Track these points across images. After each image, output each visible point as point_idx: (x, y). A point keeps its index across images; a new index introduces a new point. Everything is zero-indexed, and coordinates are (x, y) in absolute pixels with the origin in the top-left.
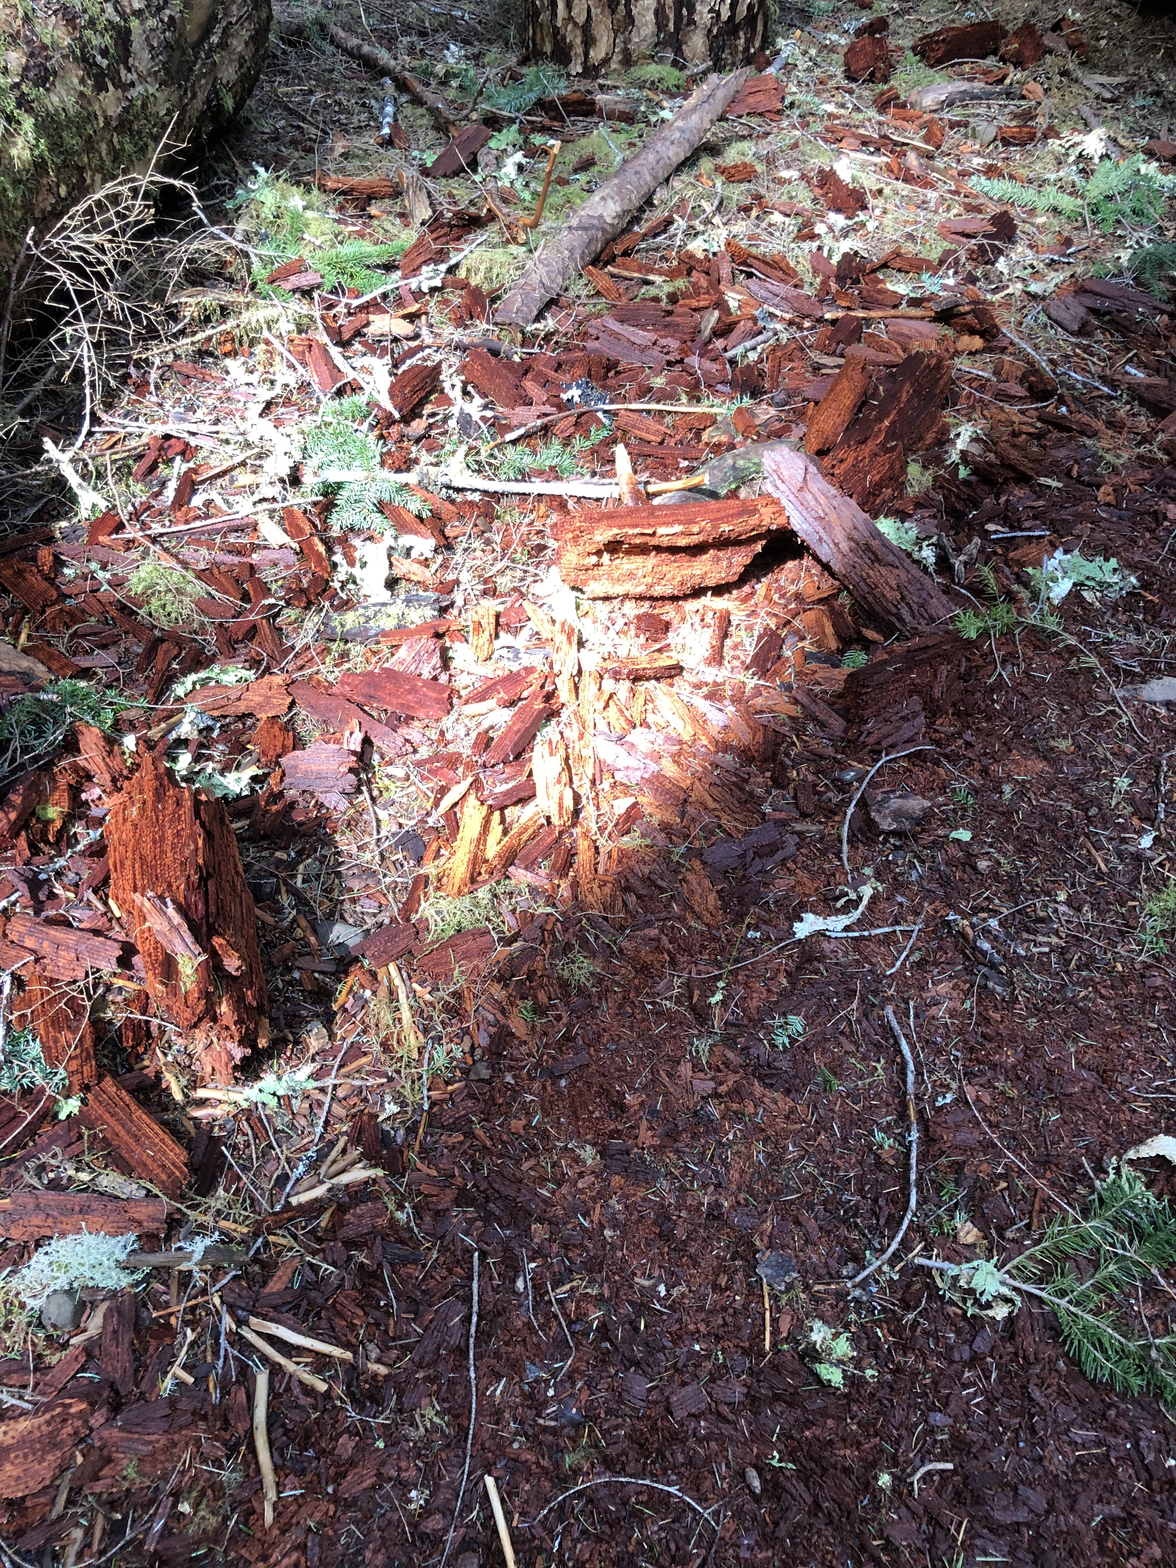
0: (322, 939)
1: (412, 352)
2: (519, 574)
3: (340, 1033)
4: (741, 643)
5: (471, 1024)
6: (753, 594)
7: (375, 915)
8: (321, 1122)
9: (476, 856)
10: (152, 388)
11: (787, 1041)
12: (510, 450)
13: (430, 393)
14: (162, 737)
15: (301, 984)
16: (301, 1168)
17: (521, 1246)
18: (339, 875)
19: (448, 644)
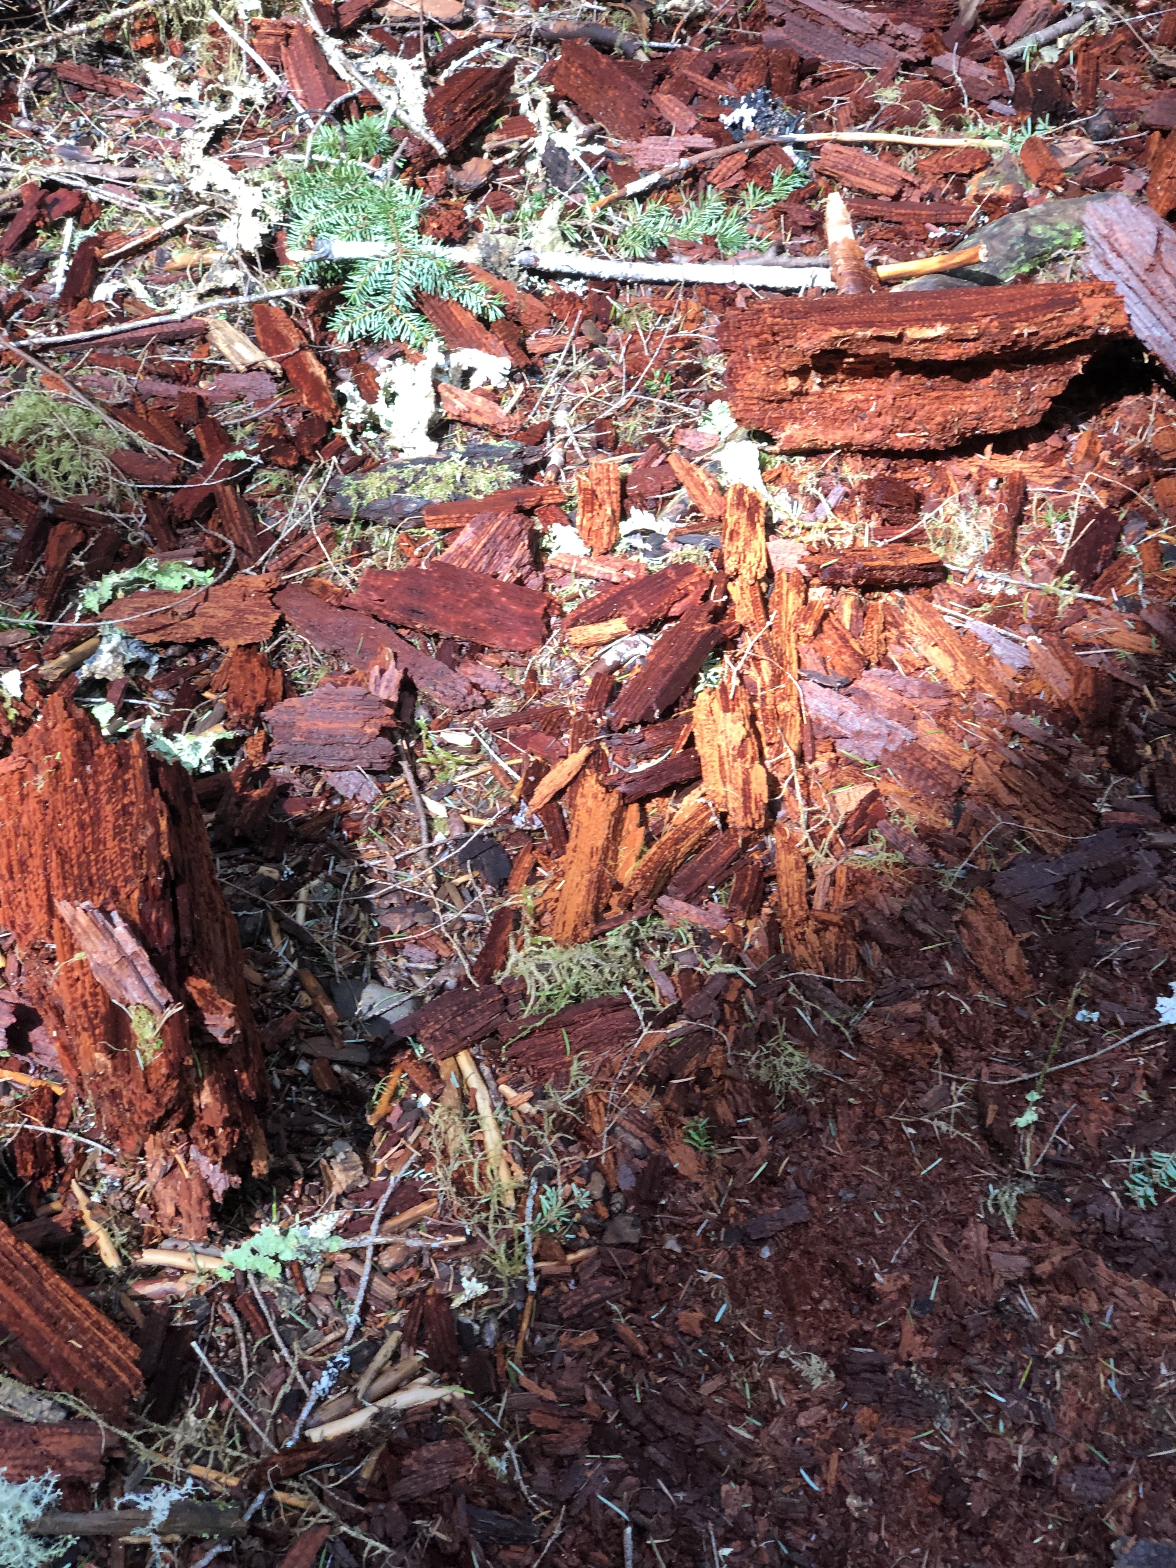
0: (346, 1009)
1: (461, 48)
2: (656, 413)
3: (381, 1163)
4: (1047, 531)
5: (603, 1154)
6: (1064, 450)
7: (430, 973)
8: (356, 1308)
9: (601, 877)
10: (21, 106)
11: (1151, 1192)
12: (634, 210)
13: (496, 114)
14: (64, 676)
15: (312, 1083)
16: (325, 1381)
17: (705, 1519)
18: (366, 906)
19: (539, 527)
